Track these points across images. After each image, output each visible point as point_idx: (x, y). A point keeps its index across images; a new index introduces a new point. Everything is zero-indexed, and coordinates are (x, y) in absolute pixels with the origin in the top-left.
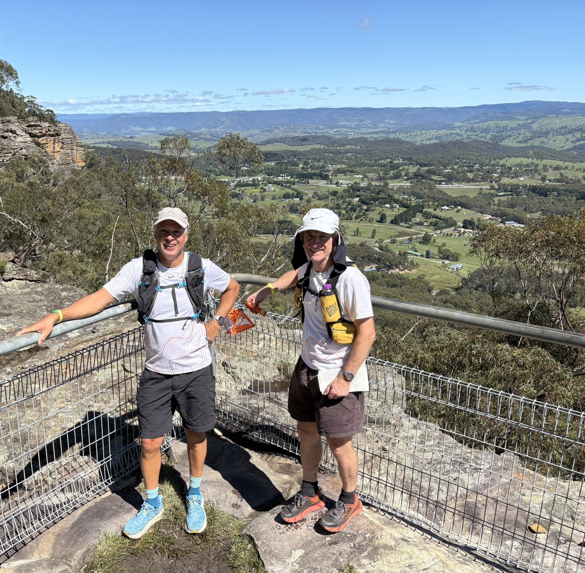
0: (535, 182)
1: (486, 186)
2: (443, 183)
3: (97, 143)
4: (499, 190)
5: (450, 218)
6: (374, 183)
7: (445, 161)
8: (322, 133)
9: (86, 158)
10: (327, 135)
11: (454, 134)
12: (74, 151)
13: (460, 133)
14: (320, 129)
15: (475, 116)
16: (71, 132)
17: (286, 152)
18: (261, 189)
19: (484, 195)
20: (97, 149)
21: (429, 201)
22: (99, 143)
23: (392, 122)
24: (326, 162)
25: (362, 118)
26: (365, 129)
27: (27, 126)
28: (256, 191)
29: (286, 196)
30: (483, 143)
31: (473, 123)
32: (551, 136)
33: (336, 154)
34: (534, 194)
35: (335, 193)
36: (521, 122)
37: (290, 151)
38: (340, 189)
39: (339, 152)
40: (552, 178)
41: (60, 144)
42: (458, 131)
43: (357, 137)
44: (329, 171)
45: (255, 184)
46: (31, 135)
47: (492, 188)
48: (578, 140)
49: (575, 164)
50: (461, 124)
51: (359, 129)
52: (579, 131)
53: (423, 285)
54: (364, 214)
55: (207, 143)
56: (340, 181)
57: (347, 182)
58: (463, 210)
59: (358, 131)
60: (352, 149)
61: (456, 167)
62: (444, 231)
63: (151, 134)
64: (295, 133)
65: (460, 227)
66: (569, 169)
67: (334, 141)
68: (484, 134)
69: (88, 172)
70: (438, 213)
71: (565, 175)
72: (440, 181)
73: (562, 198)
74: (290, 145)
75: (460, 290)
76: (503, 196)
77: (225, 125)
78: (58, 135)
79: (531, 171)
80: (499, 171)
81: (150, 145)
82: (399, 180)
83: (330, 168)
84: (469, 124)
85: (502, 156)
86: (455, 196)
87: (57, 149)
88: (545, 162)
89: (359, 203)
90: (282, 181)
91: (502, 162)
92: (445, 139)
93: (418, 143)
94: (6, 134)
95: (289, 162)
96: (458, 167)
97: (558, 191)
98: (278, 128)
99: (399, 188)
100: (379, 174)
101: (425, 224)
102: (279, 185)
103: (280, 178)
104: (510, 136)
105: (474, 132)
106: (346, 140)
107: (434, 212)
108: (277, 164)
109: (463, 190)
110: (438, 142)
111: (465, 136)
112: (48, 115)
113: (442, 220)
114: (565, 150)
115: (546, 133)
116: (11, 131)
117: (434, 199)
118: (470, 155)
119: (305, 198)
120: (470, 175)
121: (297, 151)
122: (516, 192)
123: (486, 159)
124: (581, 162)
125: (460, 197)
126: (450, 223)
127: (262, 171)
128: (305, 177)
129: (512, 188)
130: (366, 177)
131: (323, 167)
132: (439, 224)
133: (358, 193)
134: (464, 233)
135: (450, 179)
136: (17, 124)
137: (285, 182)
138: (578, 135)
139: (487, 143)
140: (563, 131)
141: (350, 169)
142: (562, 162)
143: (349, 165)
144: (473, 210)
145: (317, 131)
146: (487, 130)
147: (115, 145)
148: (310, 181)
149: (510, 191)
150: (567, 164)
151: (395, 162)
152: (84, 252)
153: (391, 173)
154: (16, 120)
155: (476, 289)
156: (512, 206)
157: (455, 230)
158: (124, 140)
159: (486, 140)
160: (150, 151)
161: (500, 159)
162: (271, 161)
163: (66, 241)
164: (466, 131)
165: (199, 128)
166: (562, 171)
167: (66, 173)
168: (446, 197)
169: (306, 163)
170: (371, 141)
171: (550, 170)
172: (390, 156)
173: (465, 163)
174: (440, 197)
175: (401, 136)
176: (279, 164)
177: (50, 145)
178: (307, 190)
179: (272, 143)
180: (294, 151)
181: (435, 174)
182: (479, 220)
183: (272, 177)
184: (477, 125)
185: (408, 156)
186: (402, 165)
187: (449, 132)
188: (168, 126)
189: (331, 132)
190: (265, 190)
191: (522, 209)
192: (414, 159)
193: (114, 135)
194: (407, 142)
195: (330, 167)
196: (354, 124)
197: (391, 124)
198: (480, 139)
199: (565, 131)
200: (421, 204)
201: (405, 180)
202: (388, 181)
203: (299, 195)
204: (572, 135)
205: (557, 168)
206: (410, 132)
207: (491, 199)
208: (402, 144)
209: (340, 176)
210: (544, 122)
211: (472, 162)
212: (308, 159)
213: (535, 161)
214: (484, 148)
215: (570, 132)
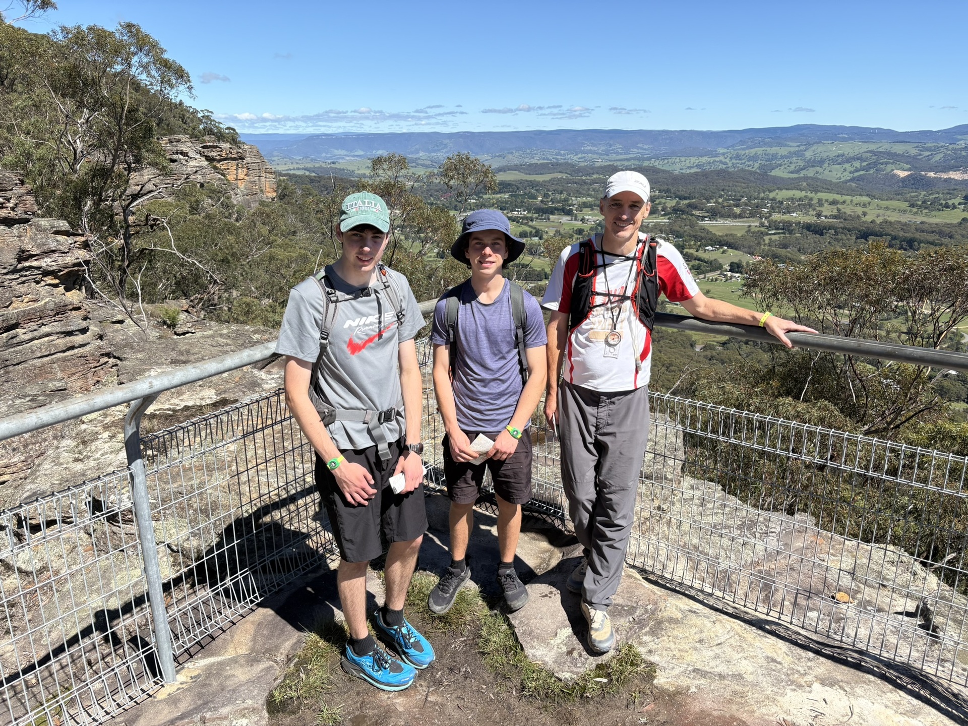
0: (810, 219)
1: (755, 223)
2: (706, 219)
3: (291, 170)
4: (769, 227)
5: (715, 260)
7: (708, 193)
8: (564, 159)
9: (278, 187)
10: (570, 161)
11: (718, 162)
12: (263, 179)
13: (724, 160)
14: (561, 155)
15: (741, 141)
16: (258, 155)
17: (521, 182)
19: (753, 233)
20: (291, 177)
21: (690, 240)
22: (294, 169)
23: (646, 147)
24: (569, 195)
25: (611, 142)
26: (615, 155)
27: (203, 147)
29: (523, 235)
30: (751, 173)
31: (739, 150)
32: (826, 165)
33: (581, 185)
34: (808, 233)
35: (580, 231)
36: (792, 149)
37: (527, 181)
38: (586, 227)
39: (585, 183)
40: (828, 214)
41: (245, 170)
42: (722, 158)
43: (606, 164)
44: (573, 205)
46: (208, 158)
47: (762, 225)
48: (857, 170)
49: (854, 198)
50: (725, 151)
51: (607, 155)
52: (858, 159)
53: (684, 339)
55: (427, 170)
56: (587, 217)
57: (594, 218)
58: (730, 250)
59: (606, 157)
61: (720, 200)
62: (707, 275)
63: (358, 159)
64: (532, 160)
65: (726, 271)
66: (847, 203)
67: (578, 170)
68: (751, 163)
69: (279, 204)
70: (700, 254)
71: (843, 210)
72: (703, 217)
73: (840, 237)
74: (527, 174)
75: (728, 345)
76: (773, 234)
77: (449, 148)
78: (242, 158)
79: (805, 205)
80: (769, 205)
81: (356, 172)
82: (654, 216)
83: (575, 202)
84: (734, 150)
85: (772, 188)
86: (720, 234)
87: (241, 176)
88: (820, 195)
90: (518, 217)
91: (772, 195)
92: (707, 167)
93: (677, 172)
94: (175, 157)
95: (525, 194)
96: (723, 201)
97: (835, 229)
98: (512, 153)
99: (655, 225)
102: (514, 221)
103: (516, 213)
104: (781, 166)
105: (740, 160)
106: (592, 169)
107: (696, 253)
108: (511, 196)
109: (730, 227)
110: (699, 170)
111: (730, 165)
112: (228, 134)
113: (706, 262)
114: (843, 182)
115: (821, 162)
116: (182, 153)
117: (695, 237)
118: (736, 186)
119: (545, 237)
120: (737, 210)
121: (535, 181)
122: (789, 230)
123: (755, 191)
124: (861, 195)
125: (727, 235)
126: (714, 266)
127: (493, 205)
128: (544, 212)
129: (783, 225)
131: (566, 200)
132: (702, 268)
134: (731, 277)
135: (714, 214)
136: (190, 144)
137: (521, 218)
138: (857, 164)
139: (755, 172)
140: (840, 159)
142: (839, 196)
143: (597, 198)
144: (740, 250)
145: (558, 157)
146: (754, 158)
147: (313, 172)
148: (551, 217)
149: (781, 229)
150: (845, 197)
152: (277, 301)
154: (188, 140)
155: (746, 343)
156: (785, 246)
157: (721, 274)
158: (324, 165)
159: (753, 170)
161: (770, 191)
162: (504, 192)
163: (253, 288)
164: (731, 158)
165: (417, 152)
166: (840, 206)
167: (252, 205)
168: (710, 236)
169: (546, 196)
171: (826, 205)
173: (730, 195)
174: (703, 235)
175: (657, 164)
176: (514, 196)
177: (233, 170)
178: (548, 227)
179: (505, 171)
180: (531, 181)
181: (696, 208)
182: (748, 264)
184: (743, 152)
185: (665, 187)
187: (712, 160)
188: (378, 149)
189: (575, 158)
191: (796, 250)
192: (672, 191)
193: (312, 160)
194: (663, 171)
195: (574, 200)
196: (601, 149)
197: (645, 149)
198: (747, 168)
199: (842, 159)
200: (681, 243)
201: (662, 215)
203: (538, 234)
204: (849, 165)
205: (834, 203)
206: (667, 159)
207: (761, 238)
208: (657, 173)
209: (586, 211)
210: (819, 149)
211: (739, 195)
212: (548, 190)
213: (809, 194)
214: (752, 178)
215: (848, 161)
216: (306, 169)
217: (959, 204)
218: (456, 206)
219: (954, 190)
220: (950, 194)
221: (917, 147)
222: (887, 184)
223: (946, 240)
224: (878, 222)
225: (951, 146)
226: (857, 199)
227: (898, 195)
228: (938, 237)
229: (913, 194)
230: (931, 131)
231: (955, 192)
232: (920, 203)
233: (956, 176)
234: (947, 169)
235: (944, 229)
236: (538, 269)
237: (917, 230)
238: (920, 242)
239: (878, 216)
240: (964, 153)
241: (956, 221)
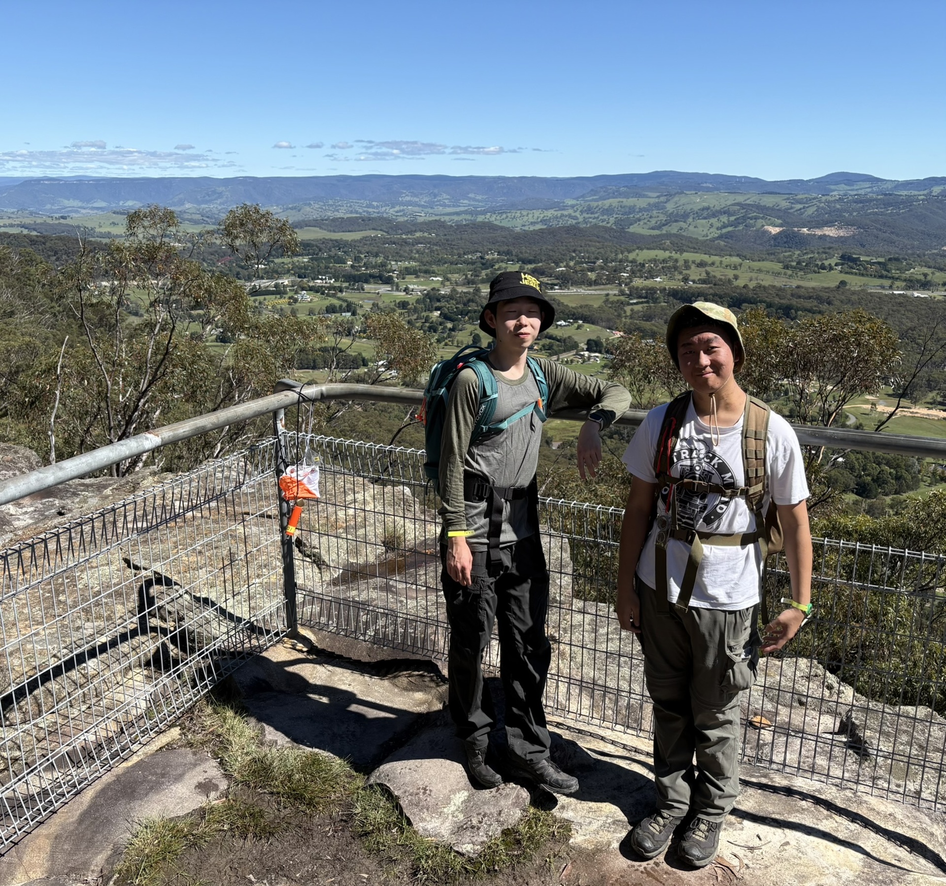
0: (676, 284)
1: (613, 291)
2: (556, 287)
5: (569, 337)
6: (460, 289)
7: (557, 255)
8: (378, 213)
10: (385, 215)
11: (566, 216)
13: (573, 214)
14: (374, 207)
15: (592, 190)
17: (324, 241)
18: (290, 298)
19: (612, 303)
22: (5, 226)
23: (479, 197)
25: (436, 191)
26: (441, 208)
28: (282, 302)
29: (331, 309)
30: (607, 230)
31: (591, 201)
32: (690, 220)
33: (402, 245)
34: (675, 301)
35: (403, 305)
36: (652, 201)
37: (331, 240)
38: (411, 299)
39: (406, 243)
40: (697, 278)
42: (571, 211)
43: (431, 219)
44: (393, 271)
45: (279, 291)
47: (622, 293)
48: (724, 226)
49: (723, 259)
50: (574, 202)
51: (432, 208)
52: (725, 213)
54: (449, 336)
55: (196, 226)
56: (411, 287)
57: (421, 287)
58: (586, 325)
59: (431, 211)
60: (424, 238)
61: (572, 264)
62: (562, 356)
63: (99, 212)
64: (336, 213)
65: (583, 350)
66: (716, 265)
67: (396, 226)
68: (605, 217)
71: (712, 273)
72: (552, 284)
74: (330, 231)
76: (635, 304)
77: (224, 199)
79: (669, 268)
80: (628, 268)
83: (395, 267)
84: (586, 201)
85: (631, 248)
86: (574, 305)
88: (686, 255)
89: (440, 320)
90: (322, 287)
91: (631, 256)
92: (554, 223)
93: (518, 229)
95: (330, 257)
96: (575, 264)
97: (705, 296)
98: (310, 204)
100: (466, 276)
101: (536, 347)
102: (317, 292)
103: (319, 281)
104: (639, 220)
105: (592, 213)
106: (415, 225)
108: (312, 259)
109: (584, 297)
110: (545, 227)
113: (558, 341)
114: (710, 240)
115: (685, 216)
118: (589, 246)
119: (359, 311)
120: (592, 276)
121: (342, 240)
122: (653, 298)
123: (611, 252)
124: (730, 255)
125: (581, 307)
126: (569, 345)
127: (288, 271)
128: (356, 280)
129: (646, 293)
130: (448, 280)
131: (383, 265)
132: (555, 348)
133: (438, 304)
134: (589, 358)
135: (565, 281)
137: (326, 288)
138: (724, 219)
139: (611, 229)
140: (705, 213)
141: (423, 268)
142: (707, 256)
143: (422, 262)
144: (599, 325)
145: (370, 210)
146: (609, 211)
147: (34, 230)
148: (366, 286)
149: (644, 297)
150: (714, 258)
151: (487, 257)
153: (484, 273)
155: (611, 437)
156: (648, 318)
157: (577, 354)
158: (49, 221)
159: (609, 225)
160: (99, 239)
161: (629, 252)
162: (302, 255)
164: (582, 212)
165: (182, 203)
166: (708, 269)
168: (562, 308)
169: (357, 259)
170: (451, 226)
171: (693, 267)
172: (480, 249)
173: (583, 257)
175: (494, 219)
176: (316, 259)
178: (362, 299)
179: (301, 228)
180: (336, 241)
181: (543, 273)
182: (607, 339)
183: (305, 280)
185: (505, 248)
186: (498, 261)
187: (559, 213)
188: (127, 199)
189: (392, 211)
190: (296, 301)
191: (662, 321)
192: (514, 253)
193: (31, 213)
194: (502, 228)
195: (394, 265)
196: (424, 200)
197: (478, 201)
198: (601, 224)
199: (708, 213)
202: (480, 285)
203: (350, 308)
204: (716, 219)
205: (701, 264)
206: (506, 213)
207: (622, 309)
208: (495, 230)
209: (410, 278)
210: (683, 200)
211: (593, 256)
212: (360, 252)
213: (673, 254)
214: (607, 236)
215: (714, 215)
216: (23, 226)
217: (836, 265)
218: (238, 274)
219: (830, 248)
220: (825, 253)
221: (788, 199)
222: (758, 242)
223: (824, 307)
224: (751, 287)
225: (824, 198)
226: (727, 260)
227: (771, 255)
228: (815, 303)
229: (787, 254)
230: (801, 181)
231: (831, 251)
232: (794, 264)
233: (830, 232)
234: (821, 225)
235: (822, 294)
236: (354, 354)
237: (792, 295)
238: (797, 310)
239: (751, 280)
240: (838, 206)
241: (834, 284)
